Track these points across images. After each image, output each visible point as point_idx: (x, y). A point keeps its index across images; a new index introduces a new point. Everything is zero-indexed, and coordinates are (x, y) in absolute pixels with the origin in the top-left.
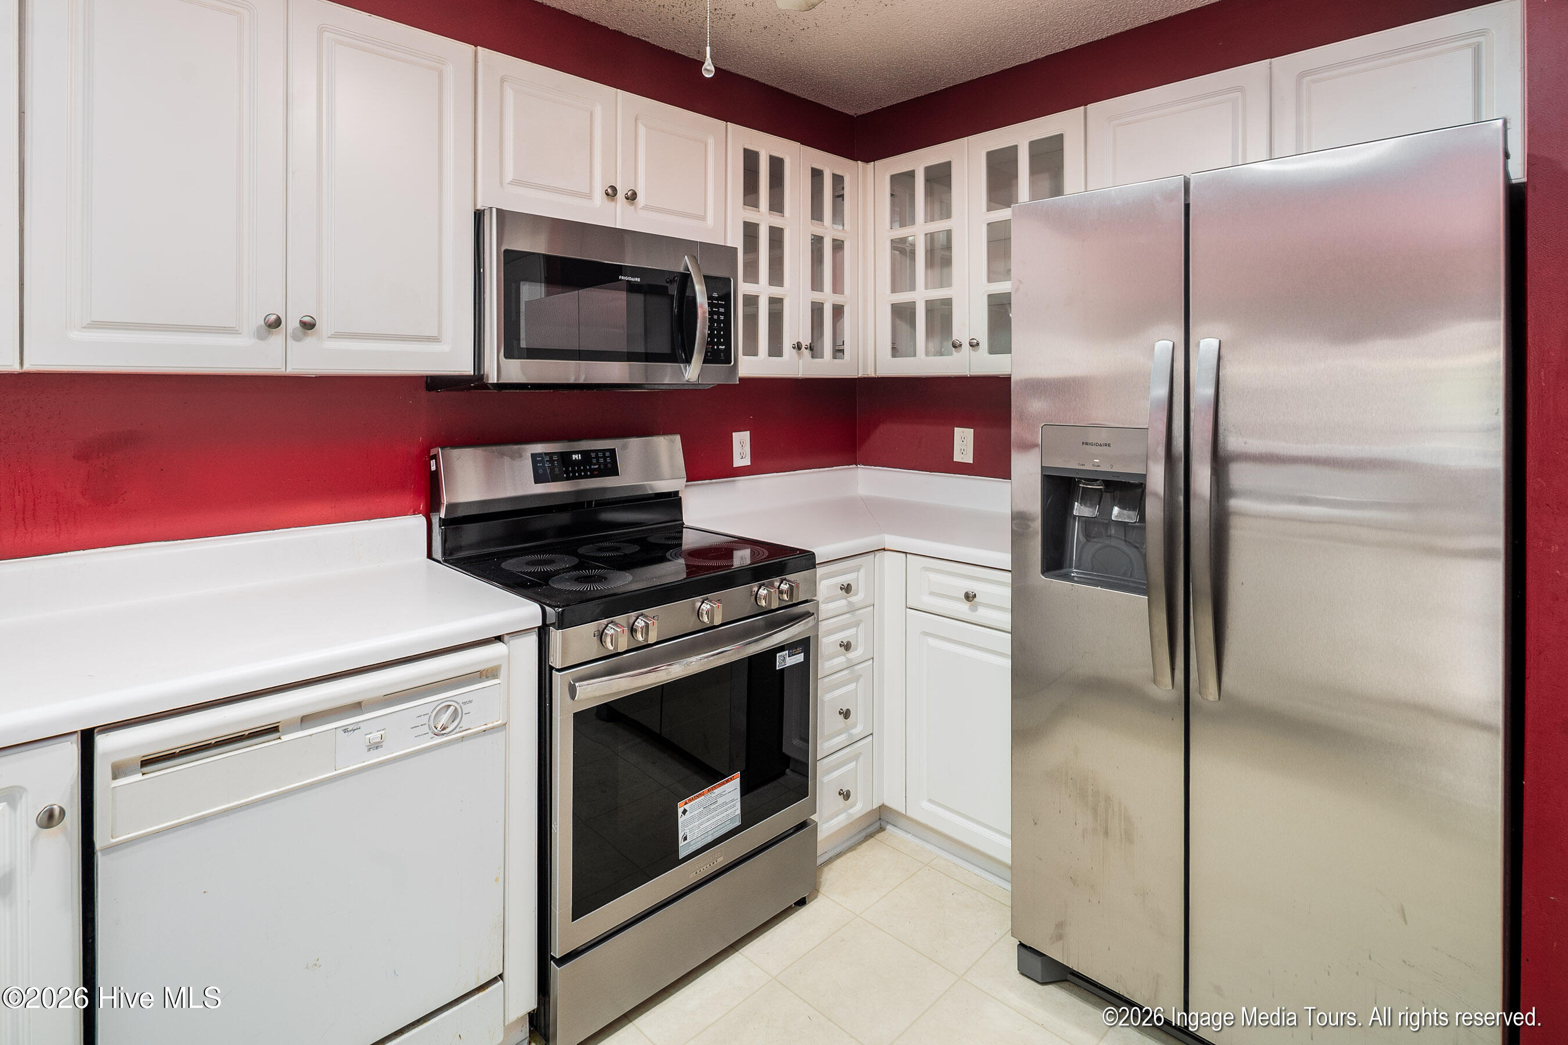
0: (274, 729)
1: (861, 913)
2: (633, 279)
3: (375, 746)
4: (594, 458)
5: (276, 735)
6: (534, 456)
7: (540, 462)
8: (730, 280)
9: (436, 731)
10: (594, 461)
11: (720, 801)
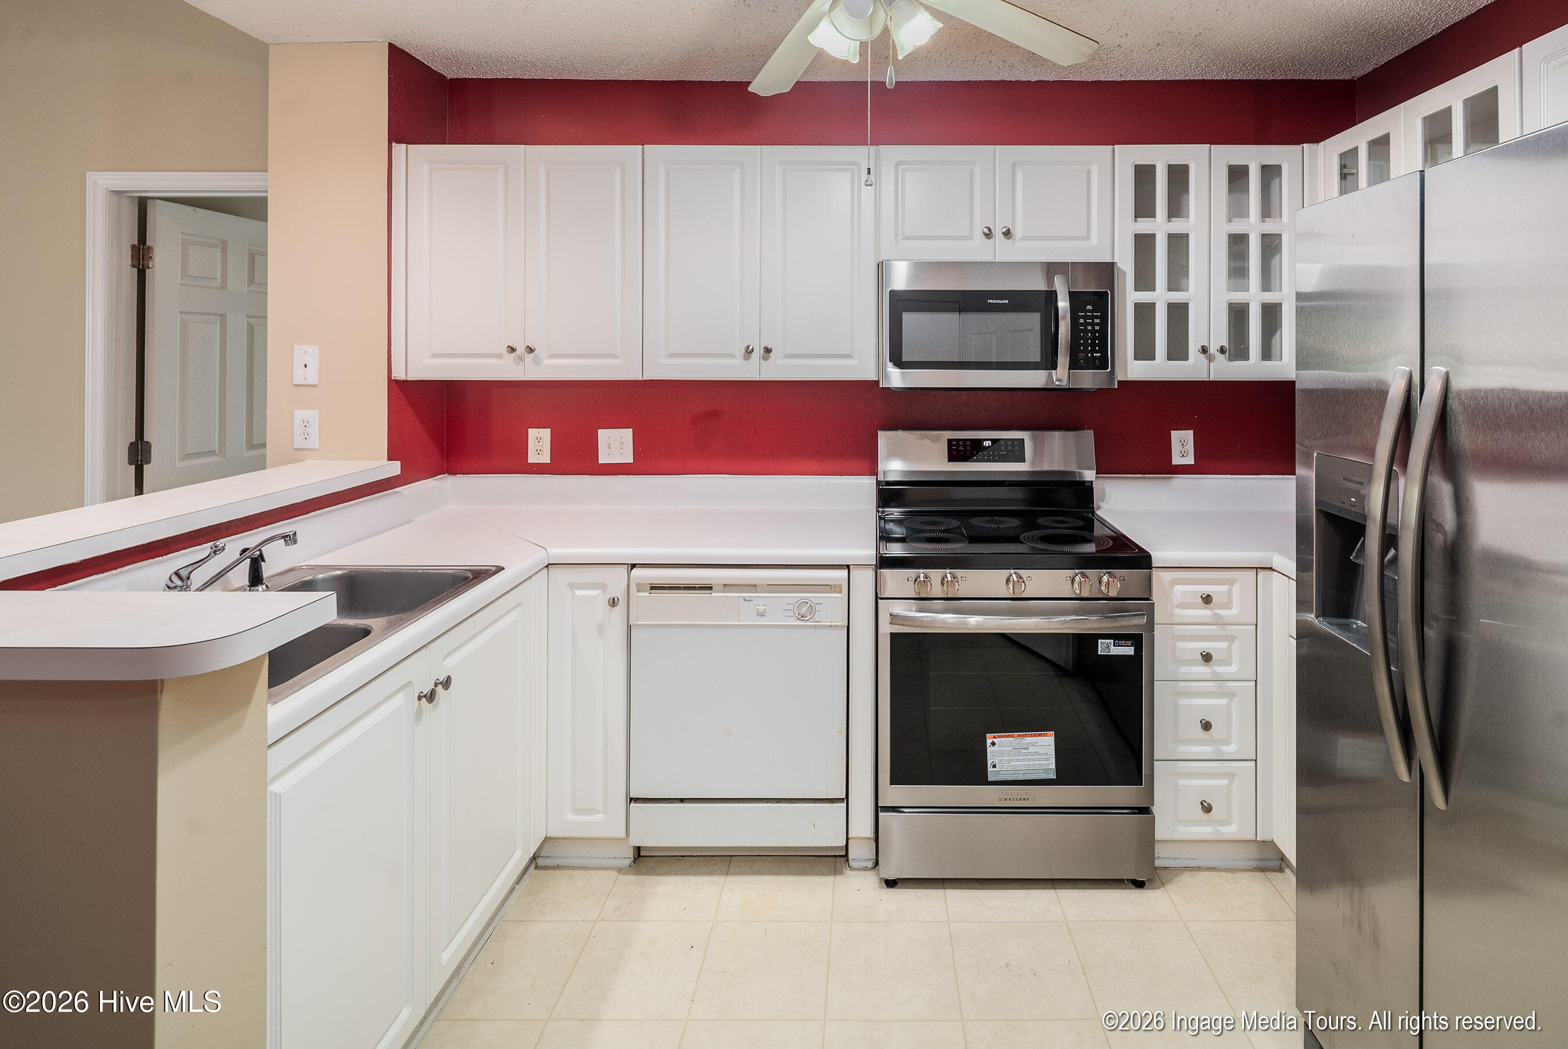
0: (711, 588)
1: (1188, 921)
2: (1001, 302)
3: (762, 614)
4: (1003, 446)
5: (710, 591)
6: (950, 441)
7: (954, 445)
8: (1108, 293)
9: (798, 617)
10: (1003, 448)
11: (1031, 749)
